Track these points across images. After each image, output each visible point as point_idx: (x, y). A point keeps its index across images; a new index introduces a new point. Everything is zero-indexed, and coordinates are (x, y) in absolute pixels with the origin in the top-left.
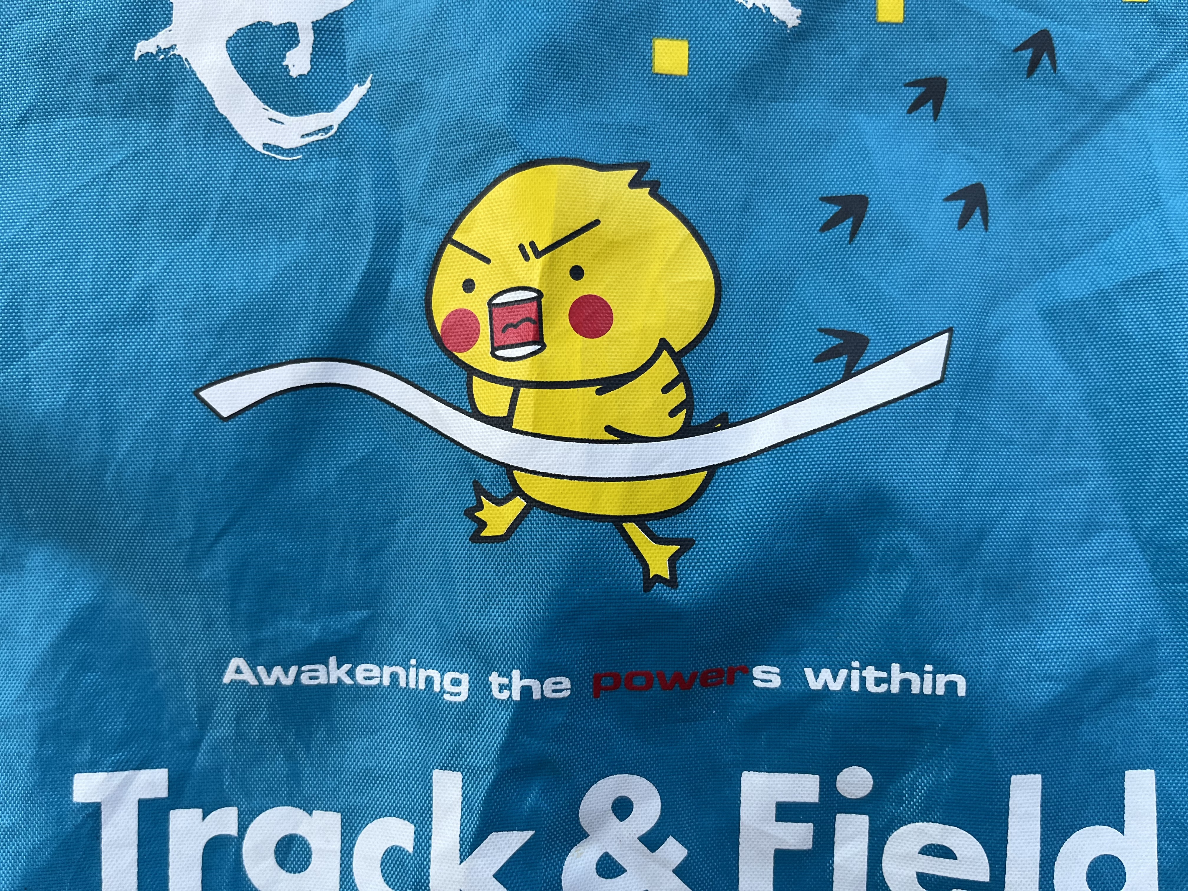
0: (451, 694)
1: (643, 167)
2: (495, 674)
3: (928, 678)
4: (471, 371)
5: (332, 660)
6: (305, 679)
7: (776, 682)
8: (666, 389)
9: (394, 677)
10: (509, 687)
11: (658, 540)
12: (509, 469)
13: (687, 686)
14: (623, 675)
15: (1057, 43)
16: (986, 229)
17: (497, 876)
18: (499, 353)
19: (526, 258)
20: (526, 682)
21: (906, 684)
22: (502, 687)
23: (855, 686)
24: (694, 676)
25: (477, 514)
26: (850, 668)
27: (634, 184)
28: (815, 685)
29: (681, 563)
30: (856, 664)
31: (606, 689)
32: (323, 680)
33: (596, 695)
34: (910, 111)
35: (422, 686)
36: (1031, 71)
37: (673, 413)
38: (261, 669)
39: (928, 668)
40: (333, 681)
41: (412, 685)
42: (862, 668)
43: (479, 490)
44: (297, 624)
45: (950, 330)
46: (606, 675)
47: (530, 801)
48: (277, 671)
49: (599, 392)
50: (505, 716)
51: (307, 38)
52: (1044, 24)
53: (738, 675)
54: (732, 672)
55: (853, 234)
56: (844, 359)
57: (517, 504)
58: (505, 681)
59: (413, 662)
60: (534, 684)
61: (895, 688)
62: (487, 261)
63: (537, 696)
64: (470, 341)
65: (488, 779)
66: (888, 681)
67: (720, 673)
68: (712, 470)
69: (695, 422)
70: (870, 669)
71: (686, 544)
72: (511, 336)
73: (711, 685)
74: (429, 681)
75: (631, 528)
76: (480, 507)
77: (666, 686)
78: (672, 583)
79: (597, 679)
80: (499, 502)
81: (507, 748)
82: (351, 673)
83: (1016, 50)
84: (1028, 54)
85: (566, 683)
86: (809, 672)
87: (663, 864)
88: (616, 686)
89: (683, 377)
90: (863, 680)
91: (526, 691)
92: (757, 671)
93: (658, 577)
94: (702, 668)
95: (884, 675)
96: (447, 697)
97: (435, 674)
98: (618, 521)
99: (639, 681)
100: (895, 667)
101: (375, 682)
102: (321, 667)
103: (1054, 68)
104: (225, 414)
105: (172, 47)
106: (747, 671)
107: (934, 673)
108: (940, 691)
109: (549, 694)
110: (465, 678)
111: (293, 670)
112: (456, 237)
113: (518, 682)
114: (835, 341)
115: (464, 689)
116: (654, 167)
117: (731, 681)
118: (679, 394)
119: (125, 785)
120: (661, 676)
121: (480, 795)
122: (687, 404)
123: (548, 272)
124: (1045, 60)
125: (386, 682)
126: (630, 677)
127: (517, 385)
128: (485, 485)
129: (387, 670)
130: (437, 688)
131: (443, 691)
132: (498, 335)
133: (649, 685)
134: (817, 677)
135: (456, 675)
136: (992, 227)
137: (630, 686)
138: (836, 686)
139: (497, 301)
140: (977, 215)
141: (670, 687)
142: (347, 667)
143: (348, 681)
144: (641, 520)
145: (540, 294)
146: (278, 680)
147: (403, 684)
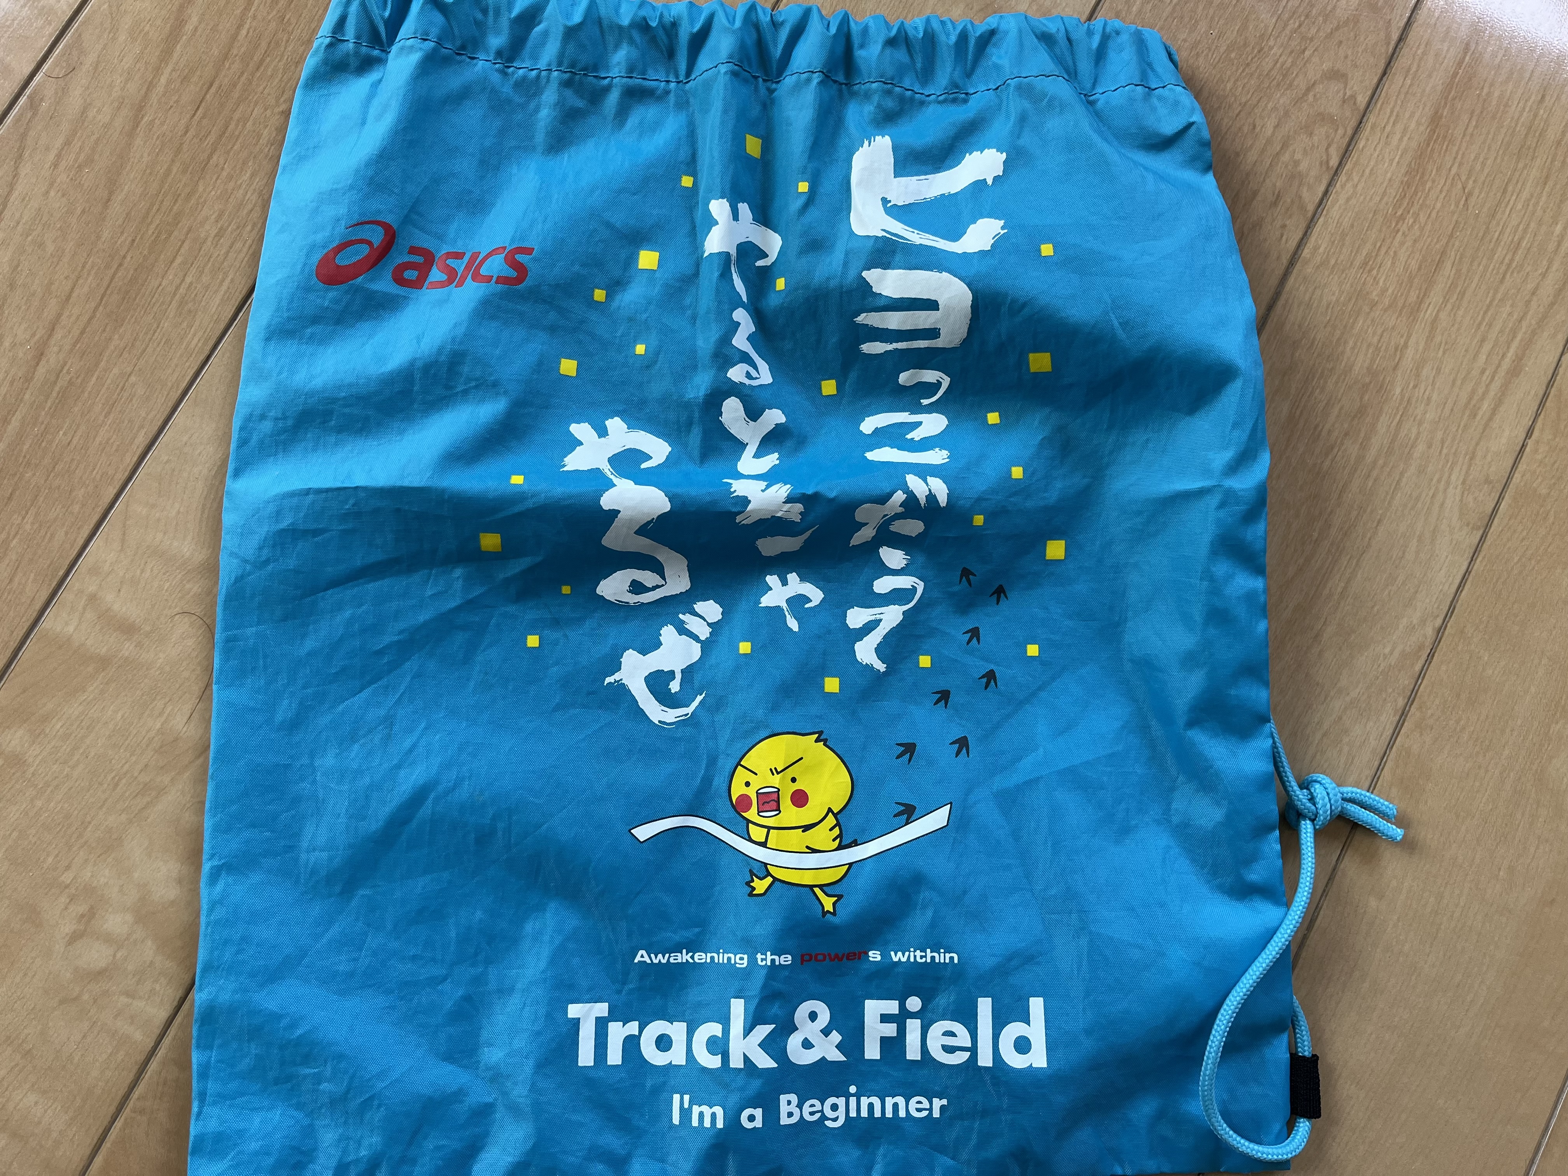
0: (740, 964)
1: (820, 733)
2: (759, 954)
3: (942, 955)
4: (749, 821)
5: (684, 951)
6: (672, 960)
7: (879, 958)
8: (831, 830)
9: (712, 958)
10: (766, 959)
11: (828, 895)
12: (766, 864)
13: (841, 960)
14: (813, 955)
15: (997, 675)
16: (968, 756)
17: (759, 1045)
18: (761, 814)
19: (773, 774)
20: (773, 957)
21: (933, 958)
22: (762, 960)
23: (912, 960)
24: (843, 955)
25: (751, 884)
26: (910, 952)
27: (816, 741)
28: (895, 959)
29: (838, 905)
30: (912, 949)
31: (806, 961)
32: (680, 961)
33: (802, 963)
34: (934, 705)
35: (725, 961)
36: (986, 688)
37: (834, 840)
38: (653, 956)
39: (942, 951)
40: (684, 961)
41: (721, 961)
42: (915, 951)
43: (752, 873)
44: (669, 934)
45: (951, 803)
46: (806, 955)
47: (773, 1011)
48: (660, 956)
49: (803, 831)
50: (764, 972)
51: (678, 676)
52: (992, 667)
53: (862, 955)
54: (860, 953)
55: (910, 760)
56: (906, 816)
57: (769, 880)
58: (764, 957)
59: (721, 951)
60: (776, 958)
61: (929, 960)
62: (756, 774)
63: (777, 963)
64: (748, 807)
65: (756, 1001)
66: (925, 956)
67: (855, 954)
68: (850, 865)
69: (843, 844)
70: (918, 951)
71: (840, 897)
72: (767, 807)
73: (851, 960)
74: (729, 959)
75: (817, 890)
76: (753, 881)
77: (832, 960)
78: (834, 914)
79: (803, 956)
80: (761, 879)
81: (765, 986)
82: (692, 957)
83: (980, 678)
84: (985, 680)
85: (790, 958)
86: (892, 953)
87: (831, 1043)
88: (810, 960)
89: (838, 824)
90: (915, 956)
91: (773, 961)
92: (871, 953)
93: (828, 911)
94: (847, 952)
95: (924, 954)
96: (737, 965)
97: (732, 956)
98: (811, 887)
99: (820, 957)
100: (928, 951)
101: (703, 961)
102: (679, 954)
103: (996, 686)
104: (642, 840)
105: (621, 680)
106: (866, 953)
107: (944, 953)
108: (947, 961)
109: (783, 963)
110: (746, 957)
111: (667, 955)
112: (742, 763)
113: (769, 957)
114: (902, 808)
115: (745, 961)
116: (825, 732)
117: (859, 958)
118: (837, 831)
119: (590, 1009)
120: (829, 955)
121: (752, 1008)
122: (840, 836)
123: (782, 780)
124: (992, 682)
125: (708, 961)
126: (817, 955)
127: (769, 828)
128: (755, 871)
129: (709, 955)
130: (733, 962)
131: (735, 963)
132: (760, 806)
133: (824, 960)
134: (896, 956)
135: (742, 955)
136: (971, 756)
137: (816, 960)
138: (904, 960)
139: (760, 791)
140: (964, 750)
141: (834, 960)
142: (690, 954)
143: (691, 961)
144: (820, 887)
145: (779, 790)
146: (660, 961)
147: (716, 961)
